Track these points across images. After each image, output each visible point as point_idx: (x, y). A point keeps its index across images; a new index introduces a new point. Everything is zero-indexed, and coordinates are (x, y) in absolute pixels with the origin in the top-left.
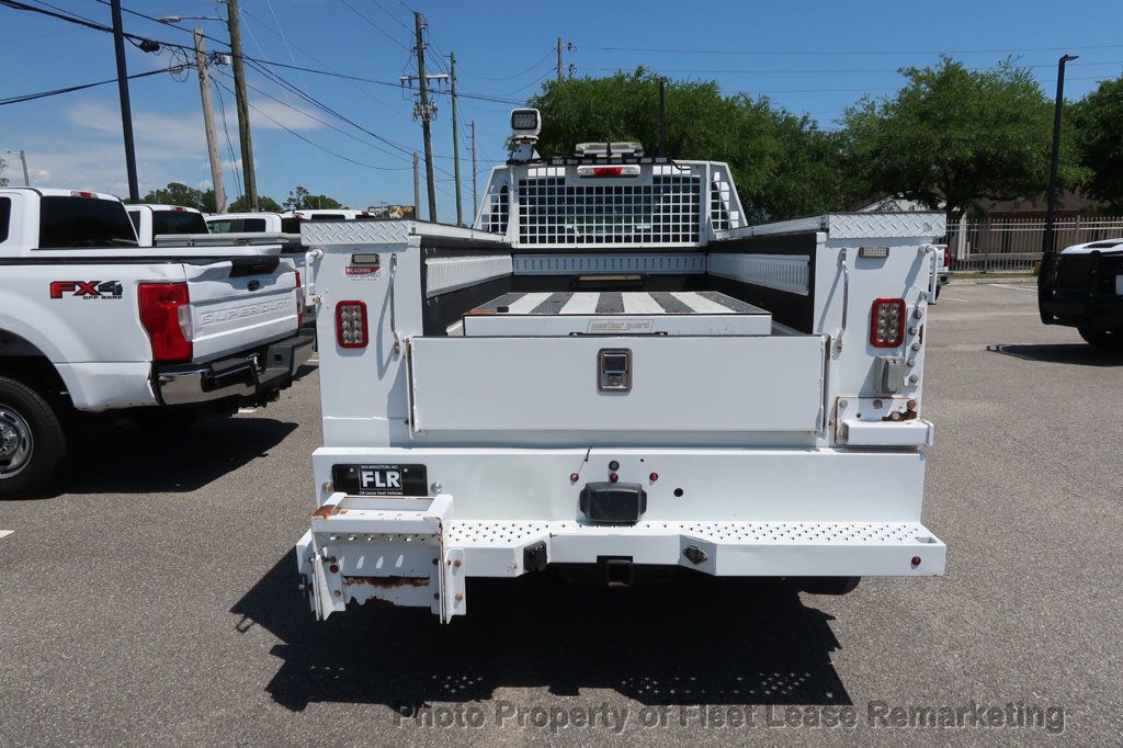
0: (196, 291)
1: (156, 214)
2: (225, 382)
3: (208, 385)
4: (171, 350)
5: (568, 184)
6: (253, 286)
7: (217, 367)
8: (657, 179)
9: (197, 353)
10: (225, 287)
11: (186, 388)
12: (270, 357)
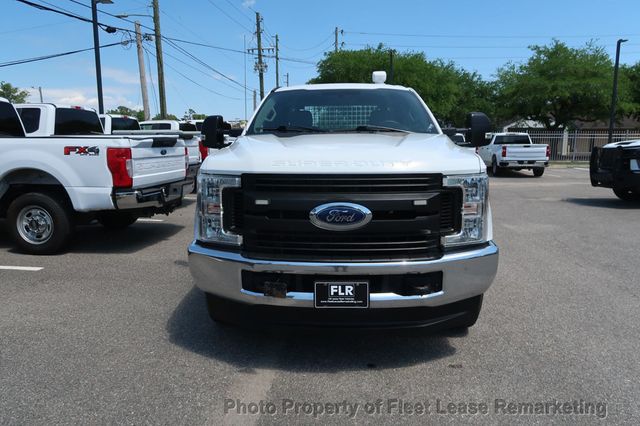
0: (135, 153)
1: (113, 119)
2: (148, 199)
3: (140, 200)
4: (122, 181)
6: (163, 153)
7: (144, 191)
9: (135, 184)
10: (149, 152)
11: (129, 201)
12: (171, 190)
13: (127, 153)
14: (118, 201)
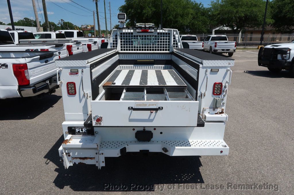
0: (29, 66)
1: (19, 34)
2: (40, 90)
3: (35, 91)
4: (23, 83)
5: (134, 35)
6: (46, 62)
7: (37, 86)
8: (158, 33)
9: (31, 83)
10: (38, 63)
11: (28, 93)
12: (53, 80)
13: (25, 66)
14: (22, 92)
